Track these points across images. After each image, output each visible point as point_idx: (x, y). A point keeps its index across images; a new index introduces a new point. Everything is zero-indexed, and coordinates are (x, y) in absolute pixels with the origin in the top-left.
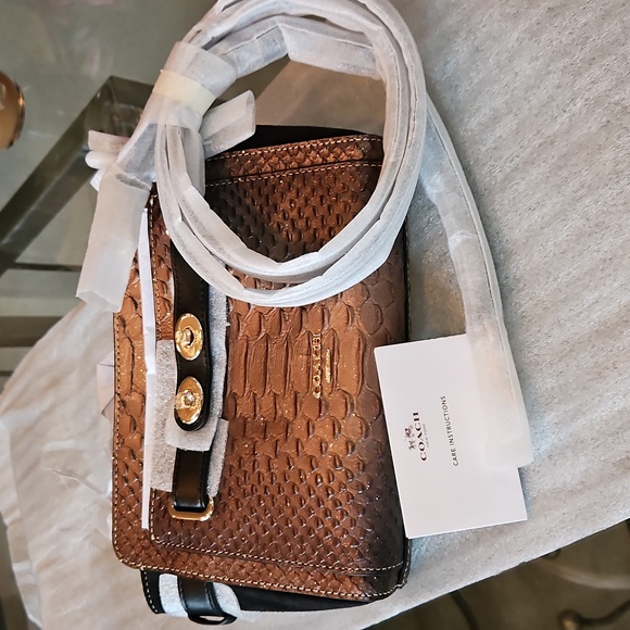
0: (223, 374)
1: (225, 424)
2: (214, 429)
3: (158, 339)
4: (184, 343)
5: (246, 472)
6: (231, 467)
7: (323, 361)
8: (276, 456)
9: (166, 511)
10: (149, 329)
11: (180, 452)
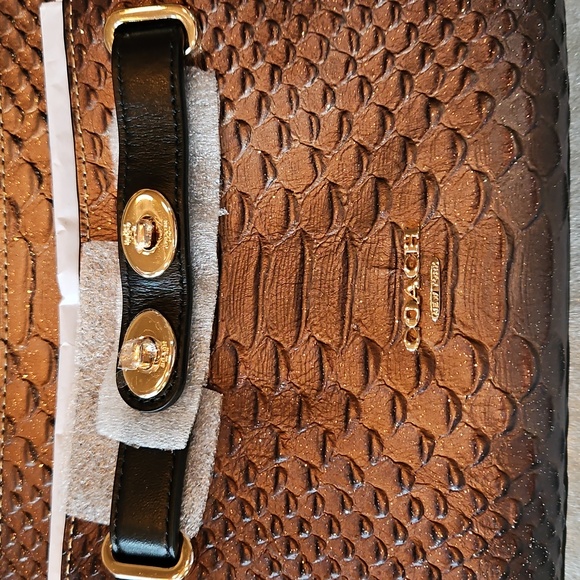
0: (213, 305)
1: (217, 399)
2: (194, 408)
3: (82, 239)
4: (141, 246)
5: (260, 491)
6: (229, 480)
7: (423, 278)
8: (324, 461)
9: (96, 559)
10: (65, 222)
11: (125, 451)
